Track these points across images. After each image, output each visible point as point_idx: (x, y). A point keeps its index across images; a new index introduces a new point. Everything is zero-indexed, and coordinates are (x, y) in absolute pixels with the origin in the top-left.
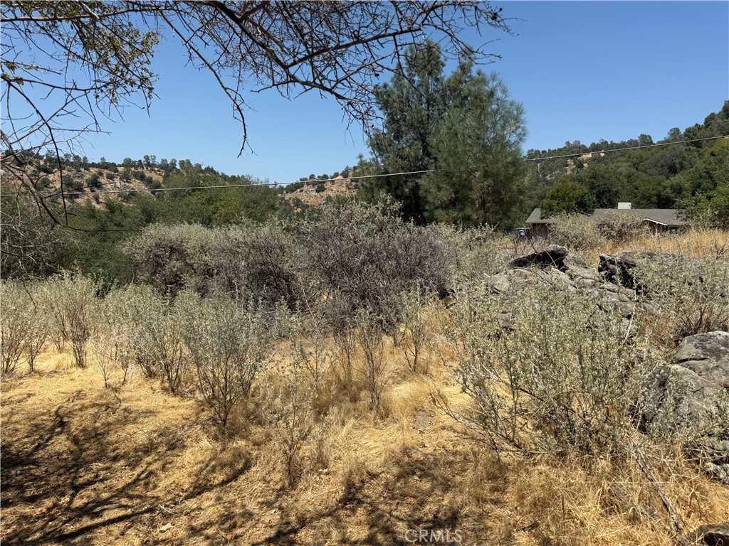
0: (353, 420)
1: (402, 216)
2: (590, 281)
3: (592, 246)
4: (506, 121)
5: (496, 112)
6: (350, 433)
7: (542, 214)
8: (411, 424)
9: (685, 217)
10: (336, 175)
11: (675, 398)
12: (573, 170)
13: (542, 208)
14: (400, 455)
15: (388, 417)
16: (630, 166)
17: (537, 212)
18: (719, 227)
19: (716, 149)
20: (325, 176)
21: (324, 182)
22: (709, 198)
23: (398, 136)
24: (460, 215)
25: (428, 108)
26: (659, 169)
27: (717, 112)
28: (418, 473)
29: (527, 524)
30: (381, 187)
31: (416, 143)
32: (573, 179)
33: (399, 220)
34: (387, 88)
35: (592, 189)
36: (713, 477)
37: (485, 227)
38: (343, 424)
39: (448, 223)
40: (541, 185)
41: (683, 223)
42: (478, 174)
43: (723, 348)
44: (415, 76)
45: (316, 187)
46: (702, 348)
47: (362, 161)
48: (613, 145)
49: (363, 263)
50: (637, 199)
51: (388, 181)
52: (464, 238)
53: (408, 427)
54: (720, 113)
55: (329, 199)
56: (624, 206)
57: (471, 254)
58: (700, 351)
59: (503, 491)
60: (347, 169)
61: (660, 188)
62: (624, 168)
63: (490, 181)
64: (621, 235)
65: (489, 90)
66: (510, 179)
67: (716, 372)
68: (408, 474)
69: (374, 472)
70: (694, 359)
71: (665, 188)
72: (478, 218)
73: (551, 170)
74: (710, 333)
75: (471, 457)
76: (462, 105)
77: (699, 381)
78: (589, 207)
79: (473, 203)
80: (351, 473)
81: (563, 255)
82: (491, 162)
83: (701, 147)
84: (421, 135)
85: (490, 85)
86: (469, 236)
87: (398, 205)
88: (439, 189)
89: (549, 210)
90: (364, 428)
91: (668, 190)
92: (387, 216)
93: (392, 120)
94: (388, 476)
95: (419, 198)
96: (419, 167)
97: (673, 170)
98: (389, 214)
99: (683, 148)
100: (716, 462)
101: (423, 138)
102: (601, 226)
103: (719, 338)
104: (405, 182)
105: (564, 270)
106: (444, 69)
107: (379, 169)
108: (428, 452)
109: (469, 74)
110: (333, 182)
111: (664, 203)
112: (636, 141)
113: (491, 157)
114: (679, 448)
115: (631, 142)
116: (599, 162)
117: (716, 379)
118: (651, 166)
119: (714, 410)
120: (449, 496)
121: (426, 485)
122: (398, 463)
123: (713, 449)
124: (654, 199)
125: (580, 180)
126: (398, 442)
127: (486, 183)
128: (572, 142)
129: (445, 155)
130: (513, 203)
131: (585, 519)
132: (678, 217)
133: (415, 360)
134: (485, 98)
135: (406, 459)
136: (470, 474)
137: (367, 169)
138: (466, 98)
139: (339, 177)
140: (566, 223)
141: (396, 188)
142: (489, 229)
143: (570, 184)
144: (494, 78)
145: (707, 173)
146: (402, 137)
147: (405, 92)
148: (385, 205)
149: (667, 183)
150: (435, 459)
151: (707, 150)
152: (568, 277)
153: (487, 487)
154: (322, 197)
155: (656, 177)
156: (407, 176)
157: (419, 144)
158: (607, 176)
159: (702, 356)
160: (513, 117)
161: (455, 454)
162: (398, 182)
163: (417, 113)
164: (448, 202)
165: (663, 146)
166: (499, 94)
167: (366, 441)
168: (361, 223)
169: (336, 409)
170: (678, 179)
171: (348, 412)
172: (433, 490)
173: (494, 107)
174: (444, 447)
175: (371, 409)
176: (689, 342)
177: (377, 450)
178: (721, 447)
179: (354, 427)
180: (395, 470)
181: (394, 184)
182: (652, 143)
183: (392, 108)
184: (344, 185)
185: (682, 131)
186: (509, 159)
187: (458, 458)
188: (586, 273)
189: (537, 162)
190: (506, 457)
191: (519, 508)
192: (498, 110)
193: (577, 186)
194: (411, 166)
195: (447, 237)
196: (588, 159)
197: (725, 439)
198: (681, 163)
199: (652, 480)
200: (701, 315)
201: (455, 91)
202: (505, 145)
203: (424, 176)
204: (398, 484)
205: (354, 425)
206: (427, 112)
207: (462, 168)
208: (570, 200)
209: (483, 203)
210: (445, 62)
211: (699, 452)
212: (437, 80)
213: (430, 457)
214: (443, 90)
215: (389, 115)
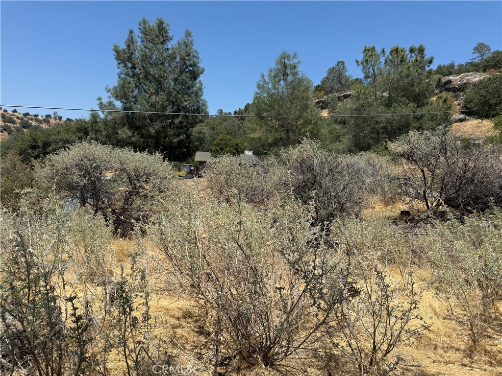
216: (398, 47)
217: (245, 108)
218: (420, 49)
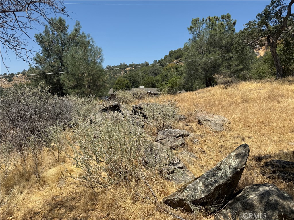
0: (26, 190)
1: (51, 92)
2: (129, 115)
3: (131, 102)
4: (95, 54)
5: (91, 50)
6: (25, 196)
7: (114, 90)
8: (57, 185)
9: (159, 90)
10: (19, 73)
11: (155, 154)
12: (124, 74)
13: (113, 88)
14: (50, 200)
15: (45, 185)
16: (143, 73)
17: (112, 90)
18: (169, 94)
19: (168, 67)
20: (13, 74)
21: (12, 77)
22: (166, 84)
23: (49, 57)
24: (80, 91)
25: (62, 46)
26: (152, 74)
27: (167, 55)
28: (59, 206)
29: (105, 215)
30: (41, 79)
31: (58, 60)
32: (124, 77)
33: (49, 94)
34: (42, 36)
35: (131, 81)
36: (168, 179)
37: (90, 96)
38: (22, 193)
39: (74, 95)
40: (113, 79)
41: (159, 92)
42: (86, 74)
43: (170, 134)
44: (54, 31)
45: (8, 79)
46: (164, 135)
47: (31, 67)
48: (136, 65)
49: (31, 115)
50: (146, 85)
51: (45, 77)
52: (82, 101)
53: (54, 187)
54: (168, 56)
55: (16, 85)
56: (141, 87)
57: (85, 108)
58: (163, 136)
59: (96, 204)
60: (25, 71)
61: (152, 81)
62: (141, 73)
63: (91, 77)
64: (140, 97)
65: (87, 41)
66: (99, 77)
67: (168, 142)
68: (54, 208)
69: (38, 211)
70: (162, 139)
71: (154, 80)
72: (87, 93)
73: (116, 74)
74: (166, 130)
75: (83, 193)
76: (76, 46)
77: (162, 147)
78: (130, 87)
79: (85, 86)
80: (25, 215)
81: (119, 106)
82: (90, 70)
83: (163, 67)
84: (60, 57)
85: (88, 39)
86: (84, 100)
87: (48, 87)
88: (70, 81)
89: (116, 89)
90: (33, 192)
91: (155, 81)
92: (43, 93)
93: (45, 50)
94: (45, 211)
95: (61, 84)
96: (59, 71)
97: (156, 74)
98: (44, 92)
99: (158, 67)
100: (168, 174)
101: (60, 58)
102: (133, 94)
103: (169, 131)
104: (54, 77)
105: (120, 112)
106: (68, 30)
107: (40, 71)
108: (64, 195)
109: (79, 33)
110: (17, 77)
111: (154, 86)
112: (144, 64)
113: (90, 68)
114: (156, 172)
115: (142, 64)
116: (132, 71)
117: (169, 145)
118: (149, 73)
119: (166, 156)
120: (73, 212)
121: (63, 211)
122: (49, 204)
123: (167, 169)
124: (151, 84)
125: (126, 78)
126: (50, 195)
127: (89, 78)
128: (122, 63)
129: (71, 66)
130: (101, 86)
131: (126, 207)
132: (158, 91)
133: (59, 157)
134: (86, 44)
135: (54, 202)
136: (82, 201)
137: (34, 71)
138: (78, 43)
139: (21, 74)
140: (121, 94)
141: (50, 80)
142: (92, 97)
143: (123, 79)
144: (89, 36)
145: (166, 75)
146: (51, 57)
147: (50, 38)
148: (42, 87)
149: (154, 79)
150: (67, 198)
151: (165, 67)
152: (121, 114)
153: (90, 204)
154: (12, 84)
155: (151, 77)
156: (54, 75)
157: (59, 61)
158: (135, 76)
159: (164, 138)
160: (98, 52)
161: (76, 194)
162: (50, 77)
163: (57, 47)
164: (74, 86)
165: (153, 66)
166: (91, 43)
167: (34, 198)
168: (30, 96)
169: (17, 187)
170: (157, 77)
171: (24, 187)
172: (66, 212)
173: (90, 47)
174: (71, 192)
175: (36, 183)
176: (160, 133)
177: (39, 201)
178: (169, 168)
179: (28, 193)
180: (48, 208)
181: (49, 78)
182: (149, 65)
183: (44, 45)
184: (23, 78)
185: (158, 61)
186: (98, 69)
187: (78, 195)
188: (127, 112)
189: (111, 70)
190: (97, 190)
191: (102, 210)
192: (91, 49)
193: (125, 80)
194: (56, 70)
195: (74, 101)
196: (129, 70)
197: (170, 165)
198: (158, 72)
199: (148, 186)
200: (164, 124)
201: (73, 40)
202: (95, 63)
203: (62, 75)
204: (50, 214)
205: (28, 192)
206: (62, 48)
207: (79, 72)
208: (123, 85)
209: (89, 86)
210: (68, 27)
211: (163, 172)
212: (65, 34)
213: (65, 198)
214: (68, 38)
215: (43, 47)
216: (210, 17)
217: (164, 58)
218: (227, 16)
